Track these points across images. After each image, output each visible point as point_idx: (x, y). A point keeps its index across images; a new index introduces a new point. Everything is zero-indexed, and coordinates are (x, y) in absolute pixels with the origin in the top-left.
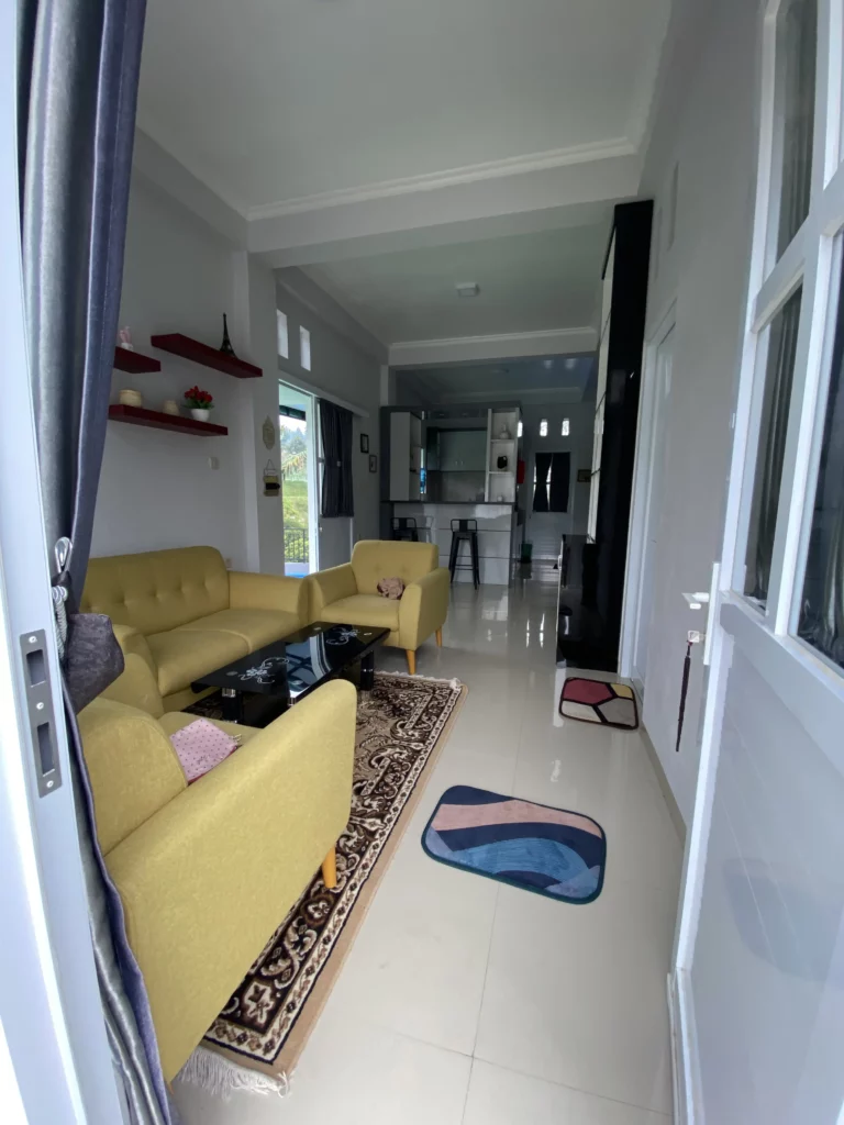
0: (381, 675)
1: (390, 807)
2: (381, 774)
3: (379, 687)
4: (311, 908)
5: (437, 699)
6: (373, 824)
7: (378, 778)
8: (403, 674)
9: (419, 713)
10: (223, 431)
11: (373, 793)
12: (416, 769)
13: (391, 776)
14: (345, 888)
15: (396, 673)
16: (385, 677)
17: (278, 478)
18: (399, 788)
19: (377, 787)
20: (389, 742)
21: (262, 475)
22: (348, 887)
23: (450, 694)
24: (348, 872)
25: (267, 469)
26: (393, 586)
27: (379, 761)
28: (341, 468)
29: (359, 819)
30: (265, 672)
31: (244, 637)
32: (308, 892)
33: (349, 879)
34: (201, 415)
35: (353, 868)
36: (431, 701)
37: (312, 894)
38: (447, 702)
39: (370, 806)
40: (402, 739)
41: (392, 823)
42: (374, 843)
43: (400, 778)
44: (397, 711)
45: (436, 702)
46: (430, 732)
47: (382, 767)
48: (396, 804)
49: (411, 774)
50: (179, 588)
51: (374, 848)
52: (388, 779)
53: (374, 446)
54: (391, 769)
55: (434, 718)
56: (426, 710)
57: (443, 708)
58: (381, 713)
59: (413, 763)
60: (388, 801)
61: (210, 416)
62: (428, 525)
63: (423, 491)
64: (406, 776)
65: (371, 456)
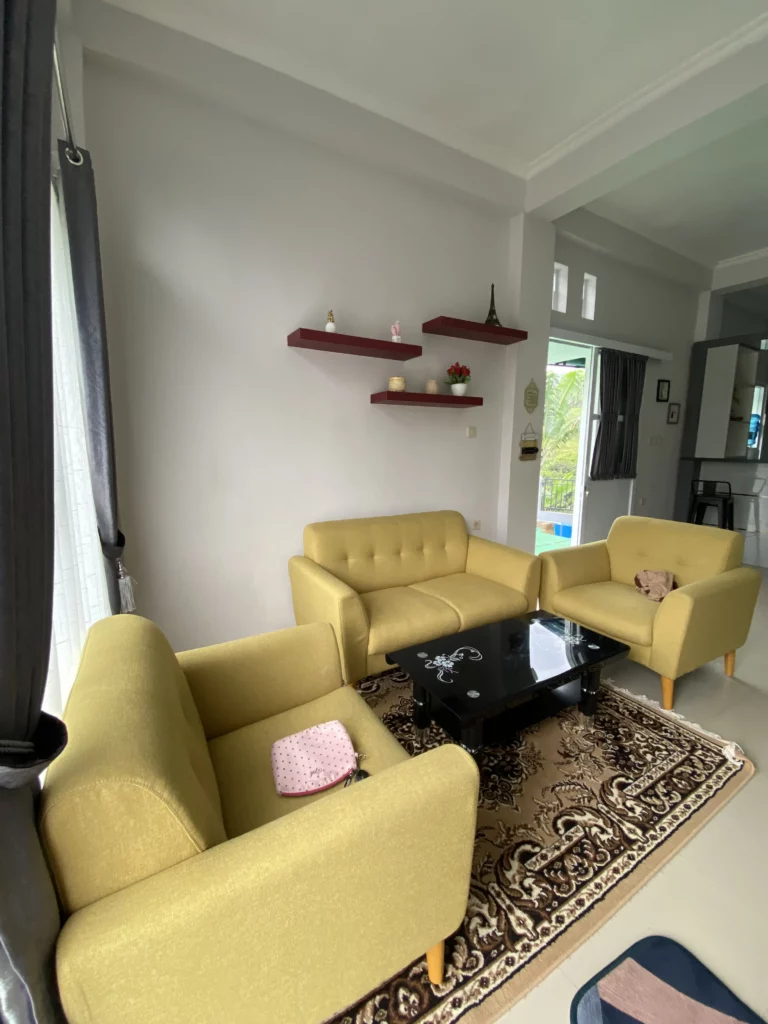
0: (620, 694)
1: (554, 909)
2: (563, 848)
3: (610, 711)
4: (402, 992)
5: (693, 766)
6: (522, 923)
7: (557, 853)
8: (653, 704)
9: (656, 776)
10: (478, 402)
11: (540, 872)
12: (616, 871)
13: (575, 860)
14: (448, 995)
15: (642, 699)
16: (624, 698)
17: (538, 441)
18: (579, 888)
19: (550, 867)
20: (593, 804)
21: (518, 440)
22: (451, 999)
23: (719, 766)
24: (461, 974)
25: (525, 434)
26: (656, 581)
27: (569, 825)
28: (623, 424)
29: (508, 902)
30: (451, 665)
31: (458, 610)
32: (409, 969)
33: (459, 986)
34: (459, 389)
35: (470, 974)
36: (681, 764)
37: (411, 974)
38: (708, 777)
39: (529, 891)
40: (611, 806)
41: (547, 939)
42: (510, 954)
43: (587, 871)
44: (621, 758)
45: (689, 770)
46: (661, 817)
47: (569, 838)
48: (564, 911)
49: (604, 875)
50: (420, 549)
51: (507, 963)
52: (571, 863)
53: (678, 392)
54: (578, 848)
55: (677, 796)
56: (667, 778)
57: (698, 785)
58: (598, 753)
59: (614, 857)
60: (556, 898)
61: (467, 390)
62: (755, 489)
63: (756, 444)
64: (597, 873)
65: (670, 405)
